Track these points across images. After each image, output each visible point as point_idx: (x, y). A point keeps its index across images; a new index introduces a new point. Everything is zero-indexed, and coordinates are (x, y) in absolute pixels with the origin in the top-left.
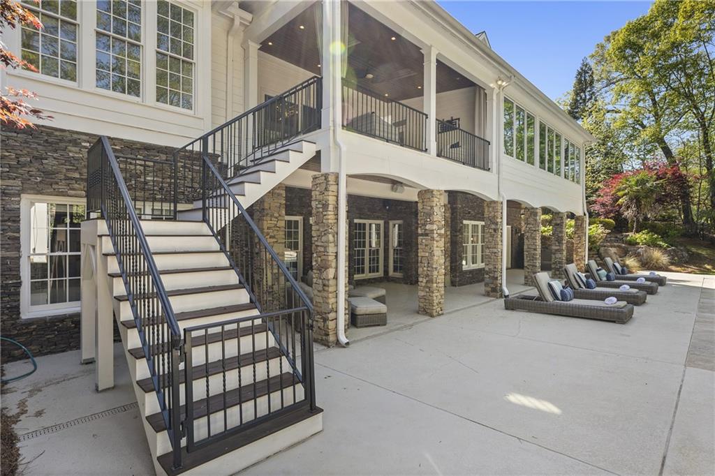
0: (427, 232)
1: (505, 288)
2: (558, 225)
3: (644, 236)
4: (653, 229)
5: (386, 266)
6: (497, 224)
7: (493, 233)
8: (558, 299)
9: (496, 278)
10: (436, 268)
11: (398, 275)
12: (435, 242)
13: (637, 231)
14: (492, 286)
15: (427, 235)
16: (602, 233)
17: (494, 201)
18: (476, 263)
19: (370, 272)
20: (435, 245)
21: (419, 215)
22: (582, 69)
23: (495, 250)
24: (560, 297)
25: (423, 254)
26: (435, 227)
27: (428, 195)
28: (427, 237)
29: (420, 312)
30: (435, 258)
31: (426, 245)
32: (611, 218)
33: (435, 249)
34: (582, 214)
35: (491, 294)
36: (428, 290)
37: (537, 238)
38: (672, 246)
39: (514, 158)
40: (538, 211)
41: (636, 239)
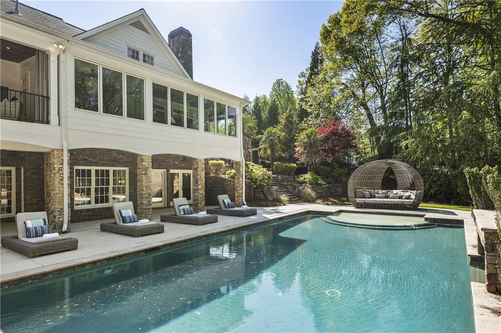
1: (65, 225)
34: (240, 161)
37: (143, 180)
38: (328, 183)
39: (99, 112)
40: (144, 157)
41: (305, 179)
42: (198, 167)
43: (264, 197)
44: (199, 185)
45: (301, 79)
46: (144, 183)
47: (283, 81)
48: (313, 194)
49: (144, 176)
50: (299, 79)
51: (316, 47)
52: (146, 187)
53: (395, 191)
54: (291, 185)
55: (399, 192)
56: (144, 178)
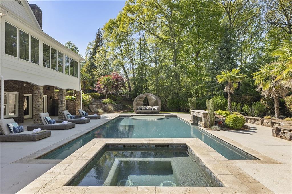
3: (108, 100)
4: (112, 98)
22: (98, 33)
34: (79, 91)
37: (40, 101)
38: (117, 104)
39: (18, 58)
40: (40, 87)
41: (106, 101)
42: (63, 94)
43: (89, 111)
44: (63, 104)
45: (89, 46)
46: (40, 102)
47: (72, 43)
48: (113, 109)
49: (40, 98)
50: (88, 46)
51: (98, 31)
52: (41, 105)
53: (148, 107)
54: (99, 104)
55: (150, 107)
56: (40, 99)
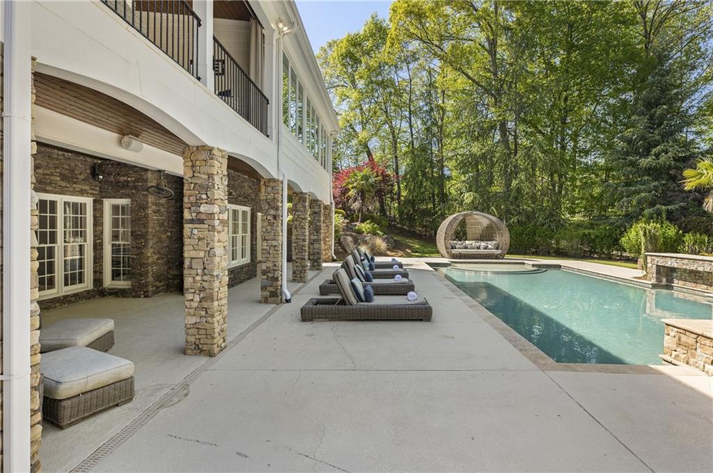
0: (203, 217)
1: (285, 290)
2: (316, 213)
3: (368, 226)
4: (373, 220)
5: (98, 272)
6: (277, 209)
7: (272, 221)
8: (362, 301)
9: (277, 279)
10: (217, 276)
11: (122, 284)
12: (216, 233)
13: (363, 221)
14: (271, 289)
15: (201, 221)
16: (343, 222)
17: (274, 179)
18: (236, 259)
19: (66, 284)
20: (216, 239)
21: (186, 187)
23: (275, 243)
24: (363, 297)
25: (193, 254)
26: (216, 209)
27: (203, 156)
28: (202, 226)
29: (189, 351)
30: (217, 259)
31: (200, 239)
32: (340, 209)
33: (216, 244)
34: (329, 204)
35: (270, 299)
36: (203, 313)
40: (307, 196)
